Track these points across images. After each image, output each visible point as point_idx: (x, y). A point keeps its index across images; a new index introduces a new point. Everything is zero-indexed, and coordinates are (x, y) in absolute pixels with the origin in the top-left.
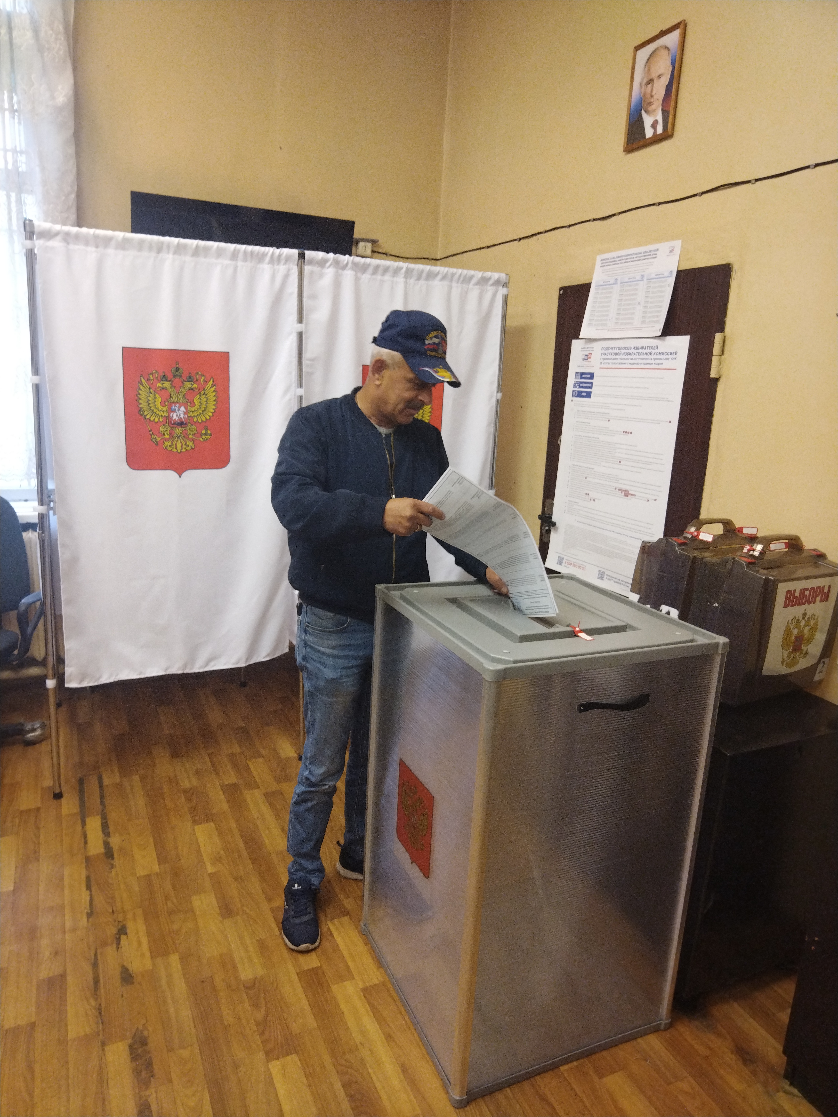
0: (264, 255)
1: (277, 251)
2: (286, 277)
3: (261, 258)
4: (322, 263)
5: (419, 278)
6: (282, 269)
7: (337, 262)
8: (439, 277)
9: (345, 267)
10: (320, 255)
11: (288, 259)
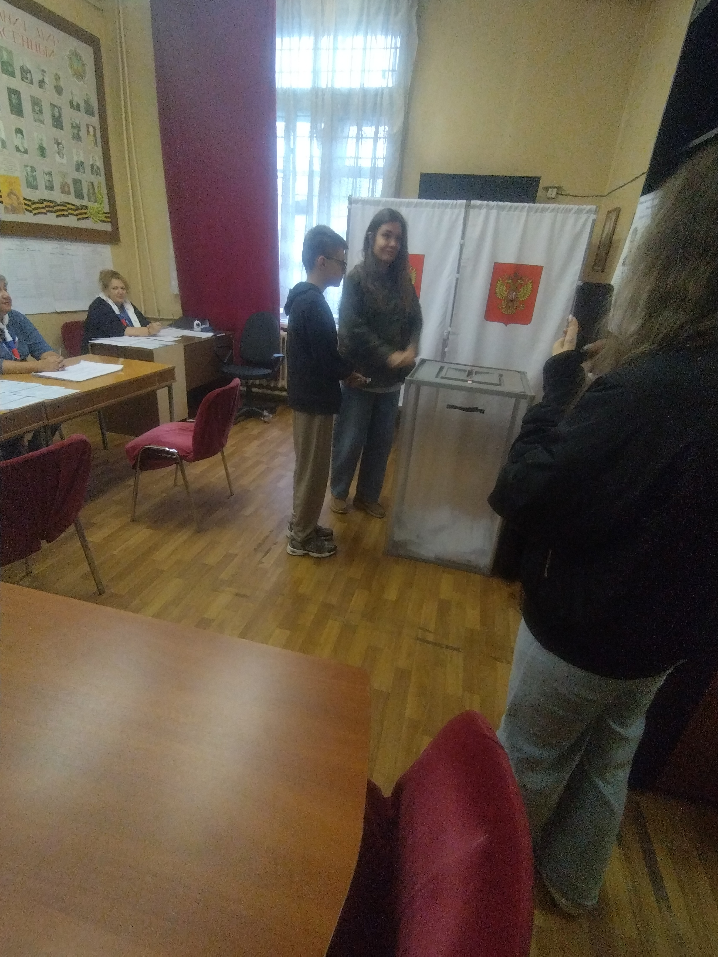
0: (448, 204)
1: (455, 202)
2: (458, 215)
3: (447, 206)
4: (480, 207)
5: (536, 211)
6: (457, 211)
7: (487, 205)
8: (549, 210)
9: (492, 208)
10: (479, 202)
11: (461, 205)
